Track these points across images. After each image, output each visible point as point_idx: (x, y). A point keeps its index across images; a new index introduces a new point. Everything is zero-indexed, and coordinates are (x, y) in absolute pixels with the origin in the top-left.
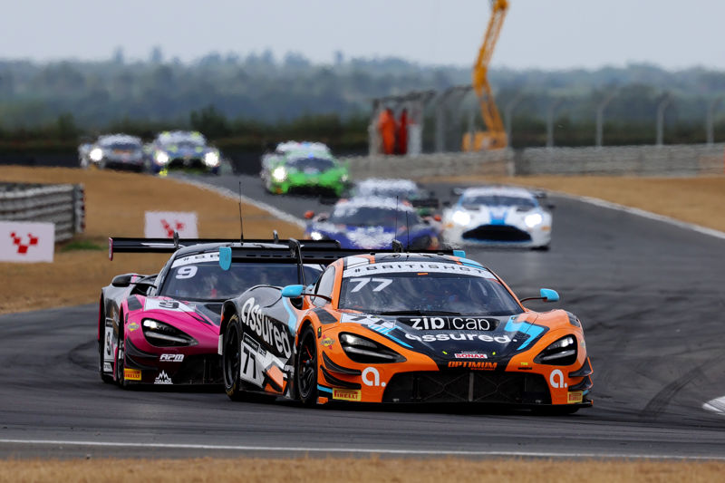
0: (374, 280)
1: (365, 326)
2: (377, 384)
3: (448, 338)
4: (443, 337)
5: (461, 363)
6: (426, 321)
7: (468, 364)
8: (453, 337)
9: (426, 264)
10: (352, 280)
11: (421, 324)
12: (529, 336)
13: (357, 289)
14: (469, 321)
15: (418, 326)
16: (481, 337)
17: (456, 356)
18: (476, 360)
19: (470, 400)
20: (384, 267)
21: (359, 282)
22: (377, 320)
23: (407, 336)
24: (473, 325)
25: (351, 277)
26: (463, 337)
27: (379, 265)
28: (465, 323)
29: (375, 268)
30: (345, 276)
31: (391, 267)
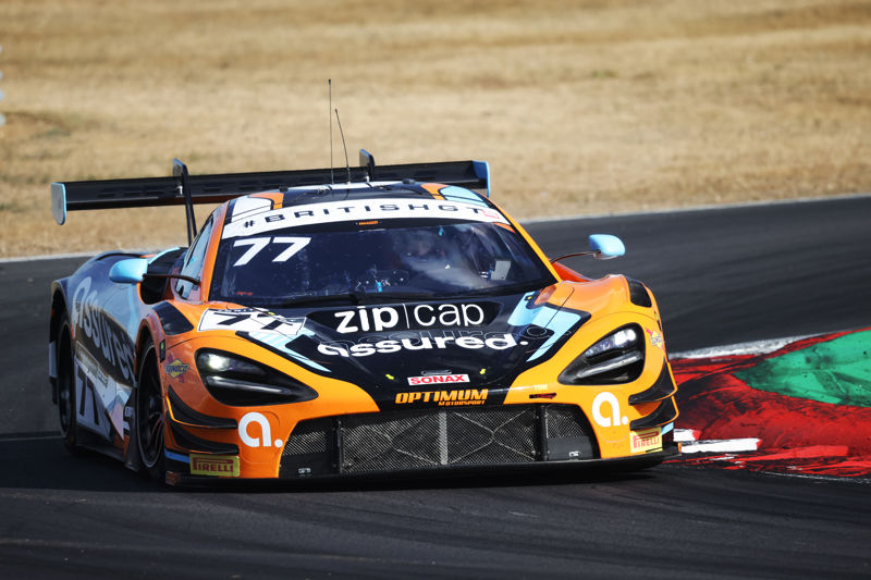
0: (278, 240)
1: (244, 335)
2: (267, 442)
3: (398, 348)
4: (388, 346)
5: (419, 395)
6: (363, 314)
7: (432, 396)
8: (407, 344)
9: (375, 203)
10: (238, 243)
11: (356, 321)
12: (551, 333)
13: (244, 260)
14: (445, 309)
15: (349, 325)
16: (461, 342)
17: (411, 381)
18: (449, 388)
19: (444, 462)
20: (297, 215)
21: (249, 247)
22: (269, 320)
23: (322, 348)
24: (452, 317)
25: (238, 238)
26: (426, 344)
27: (289, 212)
28: (437, 313)
29: (281, 217)
30: (225, 236)
31: (311, 213)
